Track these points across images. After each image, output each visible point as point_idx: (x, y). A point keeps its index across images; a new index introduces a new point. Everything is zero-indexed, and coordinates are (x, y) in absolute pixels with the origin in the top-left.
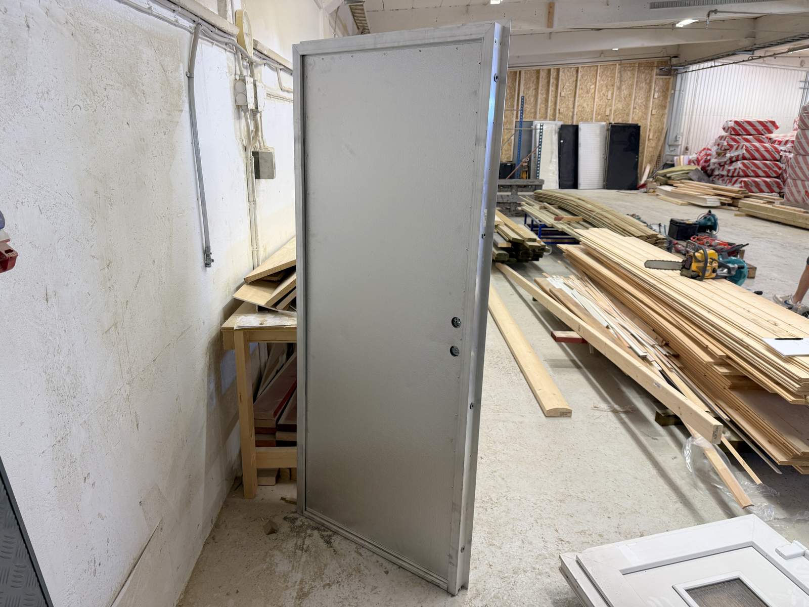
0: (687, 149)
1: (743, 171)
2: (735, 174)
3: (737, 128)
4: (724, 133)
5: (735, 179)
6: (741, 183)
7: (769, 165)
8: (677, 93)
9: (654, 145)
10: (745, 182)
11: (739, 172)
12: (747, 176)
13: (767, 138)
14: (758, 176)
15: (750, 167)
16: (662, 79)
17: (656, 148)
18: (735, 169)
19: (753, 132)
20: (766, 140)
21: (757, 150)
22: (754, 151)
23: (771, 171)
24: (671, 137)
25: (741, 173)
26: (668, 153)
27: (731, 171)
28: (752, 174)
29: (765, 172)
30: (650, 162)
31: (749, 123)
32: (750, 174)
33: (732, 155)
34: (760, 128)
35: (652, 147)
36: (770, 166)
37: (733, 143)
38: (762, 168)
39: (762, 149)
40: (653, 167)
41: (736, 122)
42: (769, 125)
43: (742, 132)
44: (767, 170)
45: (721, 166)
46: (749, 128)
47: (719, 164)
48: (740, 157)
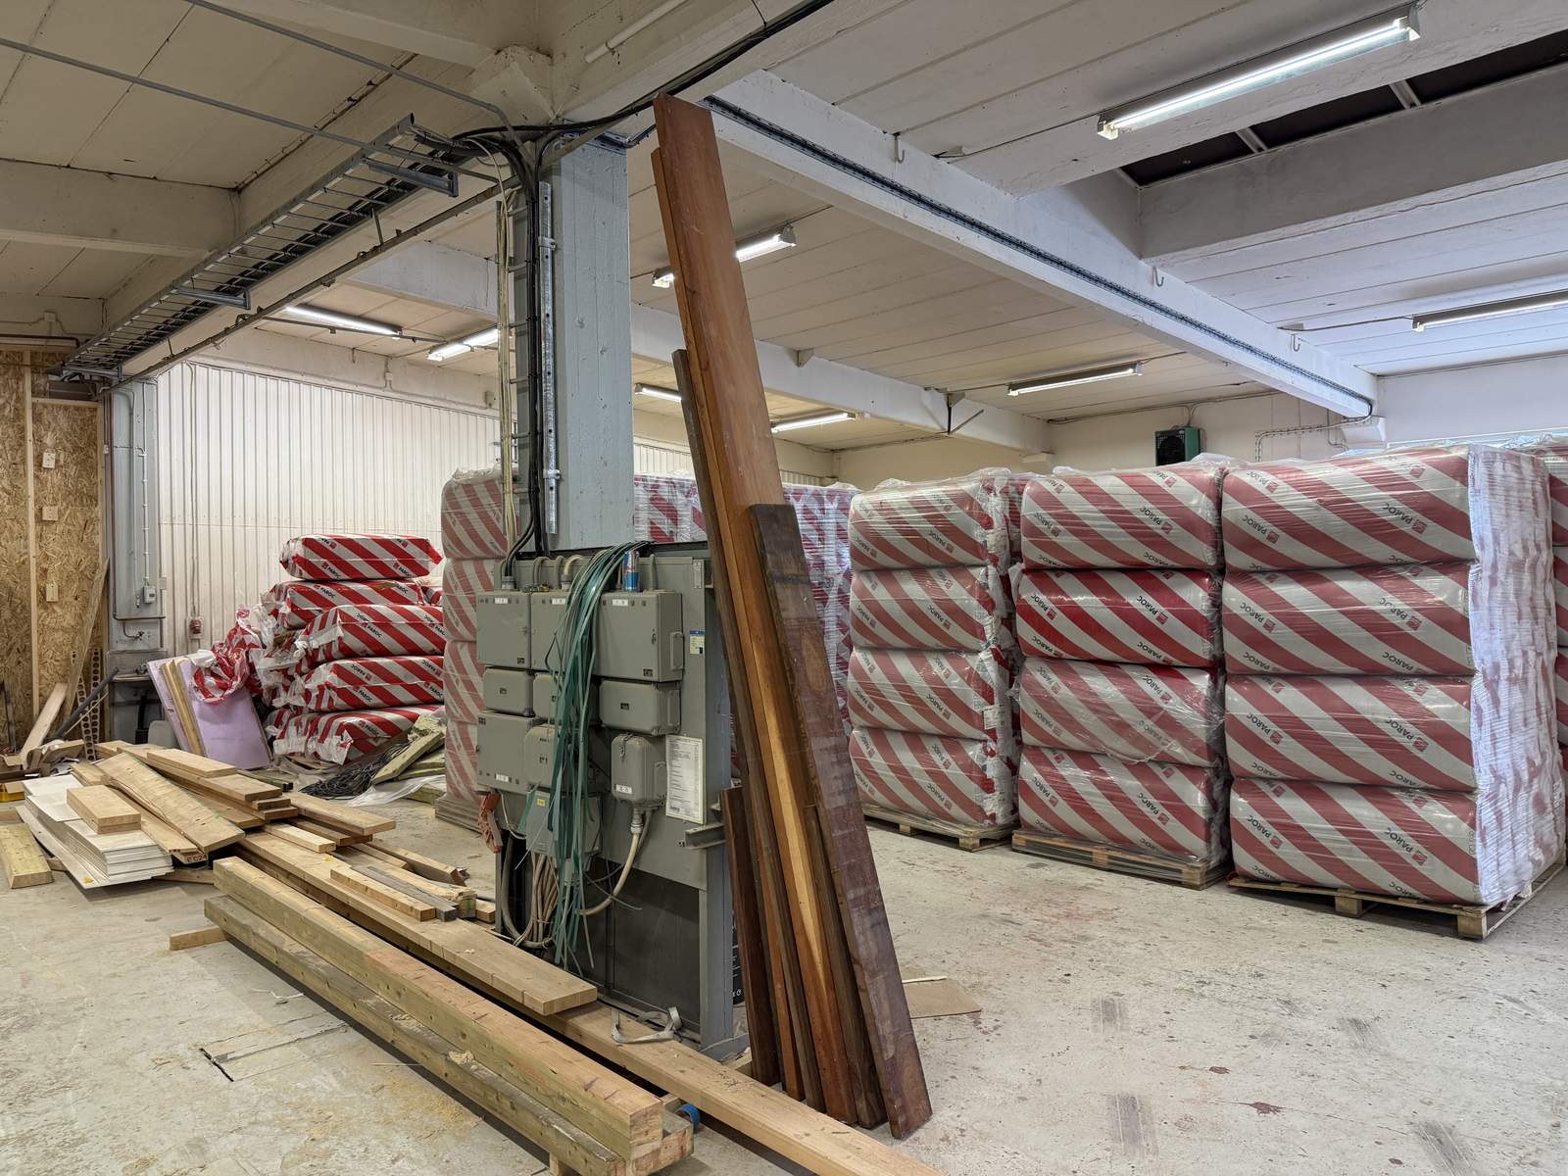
0: (194, 629)
2: (324, 706)
3: (316, 560)
4: (286, 578)
5: (324, 720)
6: (339, 732)
7: (423, 666)
8: (120, 455)
9: (69, 620)
11: (331, 700)
12: (358, 707)
13: (414, 588)
14: (393, 704)
16: (66, 408)
17: (76, 630)
18: (321, 689)
19: (369, 571)
20: (411, 595)
21: (384, 624)
22: (373, 626)
24: (124, 595)
26: (121, 647)
27: (314, 695)
28: (375, 700)
29: (412, 689)
30: (64, 679)
31: (349, 544)
33: (315, 644)
34: (389, 559)
35: (64, 630)
36: (427, 669)
37: (313, 608)
38: (402, 678)
39: (399, 621)
40: (77, 690)
41: (308, 543)
42: (412, 550)
43: (332, 572)
45: (291, 678)
46: (354, 560)
47: (284, 671)
48: (335, 649)
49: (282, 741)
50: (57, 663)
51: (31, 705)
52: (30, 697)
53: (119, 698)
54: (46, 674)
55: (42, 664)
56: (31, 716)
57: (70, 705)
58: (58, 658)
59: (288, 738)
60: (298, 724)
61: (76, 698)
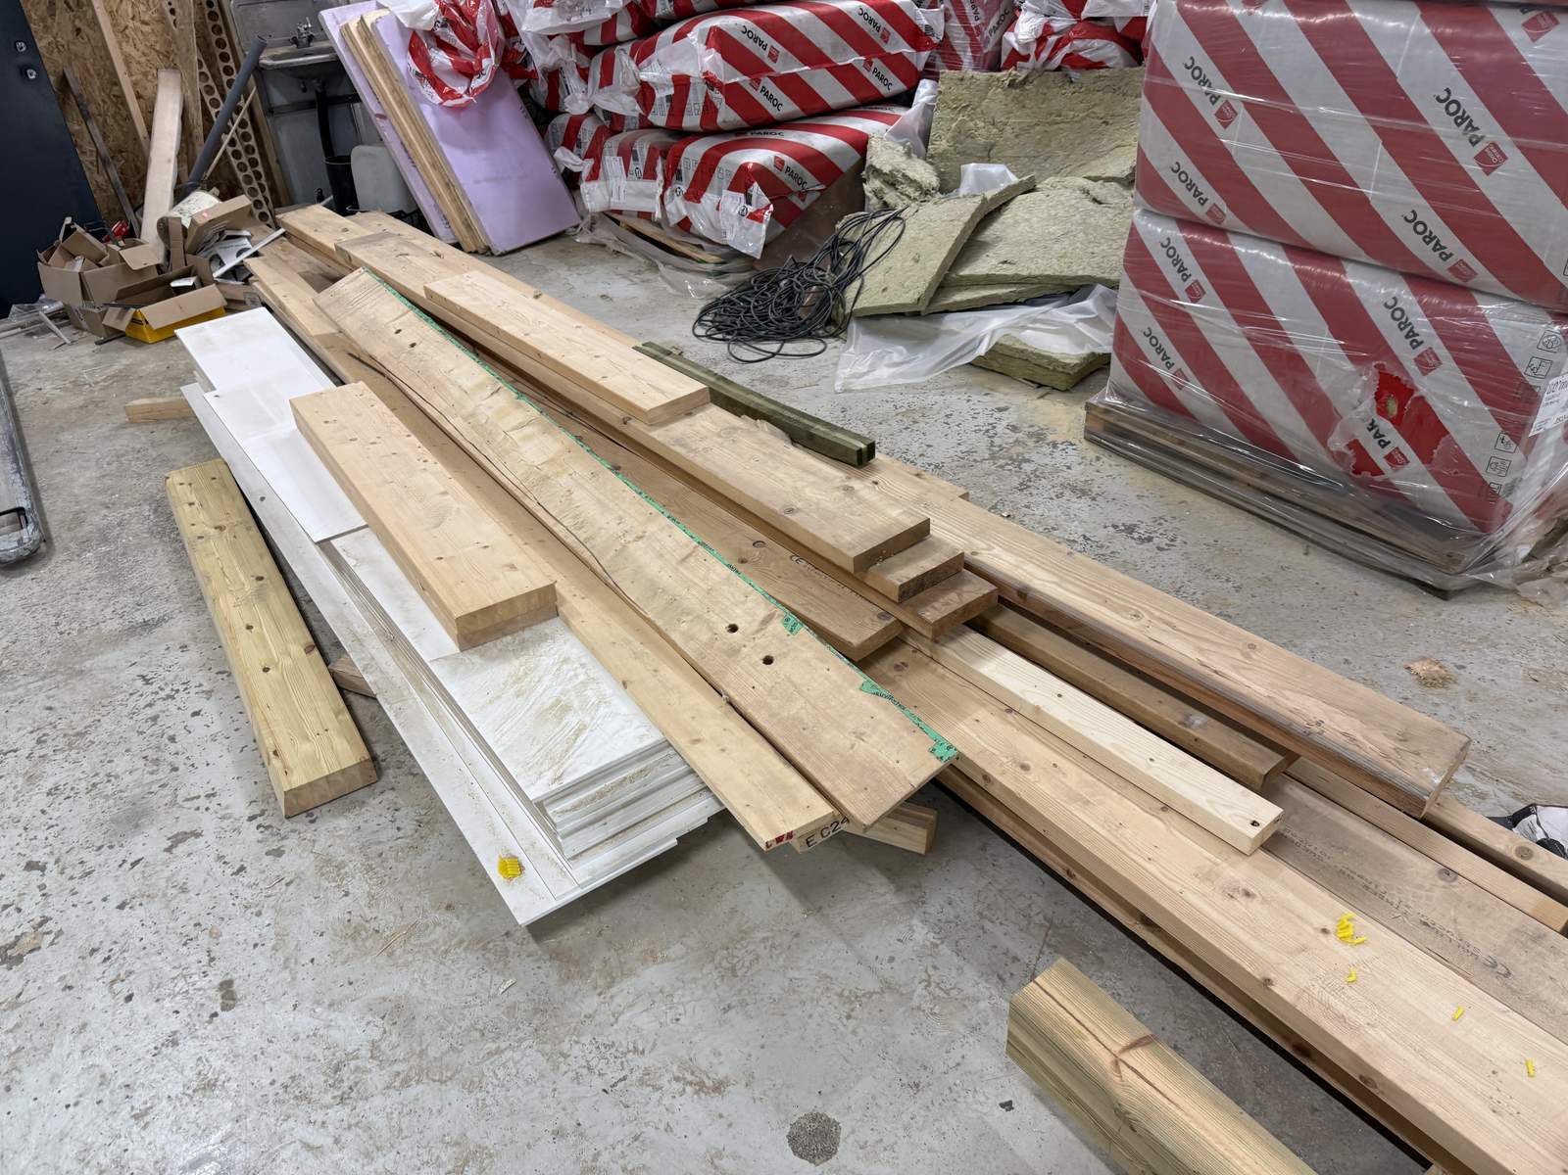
1: (733, 93)
2: (691, 120)
5: (695, 152)
10: (761, 174)
11: (712, 110)
12: (757, 125)
14: (815, 112)
15: (764, 55)
18: (682, 83)
23: (877, 63)
25: (727, 115)
27: (661, 95)
28: (788, 107)
29: (846, 75)
30: (169, 59)
32: (778, 105)
36: (868, 27)
38: (828, 52)
40: (199, 85)
44: (854, 59)
45: (591, 51)
47: (576, 38)
49: (594, 185)
50: (146, 29)
51: (129, 117)
52: (120, 100)
53: (278, 98)
54: (134, 53)
55: (121, 32)
56: (136, 139)
57: (196, 116)
58: (146, 18)
59: (606, 179)
60: (627, 154)
61: (203, 100)
